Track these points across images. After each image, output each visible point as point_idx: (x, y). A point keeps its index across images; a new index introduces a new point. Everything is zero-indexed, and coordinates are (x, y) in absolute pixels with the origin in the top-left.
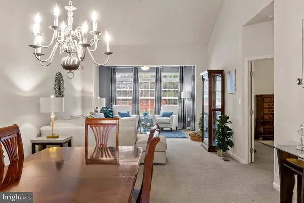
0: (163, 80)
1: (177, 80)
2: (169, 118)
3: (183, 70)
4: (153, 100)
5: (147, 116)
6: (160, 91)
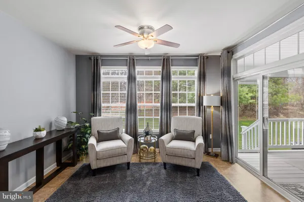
1: (195, 77)
3: (204, 62)
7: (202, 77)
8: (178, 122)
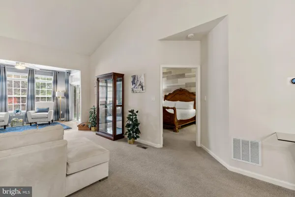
0: (36, 81)
1: (52, 82)
2: (47, 113)
3: (56, 74)
4: (25, 97)
5: (19, 113)
6: (33, 90)
7: (56, 82)
8: (38, 105)
